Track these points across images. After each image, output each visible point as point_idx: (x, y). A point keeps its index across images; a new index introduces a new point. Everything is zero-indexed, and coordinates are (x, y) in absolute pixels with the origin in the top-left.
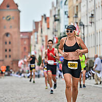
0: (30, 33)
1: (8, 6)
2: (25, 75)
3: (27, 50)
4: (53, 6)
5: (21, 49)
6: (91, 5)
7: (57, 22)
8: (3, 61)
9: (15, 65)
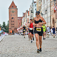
0: (22, 18)
1: (13, 7)
2: (20, 34)
3: (20, 24)
4: (31, 7)
5: (18, 24)
6: (46, 6)
7: (32, 13)
8: (11, 28)
9: (15, 30)
